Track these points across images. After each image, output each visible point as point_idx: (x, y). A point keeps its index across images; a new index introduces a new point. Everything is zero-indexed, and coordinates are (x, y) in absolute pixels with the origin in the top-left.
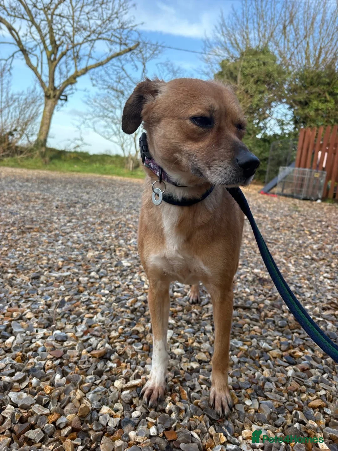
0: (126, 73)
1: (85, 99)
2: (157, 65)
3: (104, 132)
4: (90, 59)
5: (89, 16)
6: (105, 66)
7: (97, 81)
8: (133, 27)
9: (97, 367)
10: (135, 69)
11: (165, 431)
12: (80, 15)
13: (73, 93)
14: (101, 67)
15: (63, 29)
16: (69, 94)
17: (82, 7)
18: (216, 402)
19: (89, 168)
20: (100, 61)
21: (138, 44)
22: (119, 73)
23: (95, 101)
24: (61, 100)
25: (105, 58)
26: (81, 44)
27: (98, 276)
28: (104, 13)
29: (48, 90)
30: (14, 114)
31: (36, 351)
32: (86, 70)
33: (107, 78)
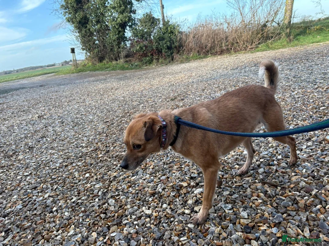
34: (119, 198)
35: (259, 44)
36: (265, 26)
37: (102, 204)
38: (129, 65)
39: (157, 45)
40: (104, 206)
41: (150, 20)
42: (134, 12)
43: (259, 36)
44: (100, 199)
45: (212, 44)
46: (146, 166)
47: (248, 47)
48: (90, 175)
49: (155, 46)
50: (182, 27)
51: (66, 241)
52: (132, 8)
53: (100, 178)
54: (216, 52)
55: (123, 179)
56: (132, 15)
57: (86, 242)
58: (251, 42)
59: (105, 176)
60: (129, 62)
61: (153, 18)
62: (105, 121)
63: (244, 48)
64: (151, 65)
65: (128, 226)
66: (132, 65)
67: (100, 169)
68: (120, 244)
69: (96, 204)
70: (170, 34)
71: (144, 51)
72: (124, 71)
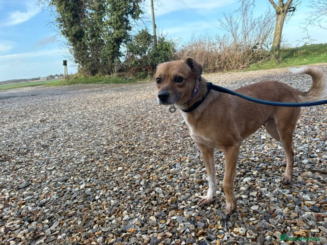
24: (290, 11)
29: (279, 8)
31: (178, 175)
34: (165, 187)
35: (250, 63)
36: (255, 47)
37: (148, 192)
38: (123, 79)
39: (151, 61)
40: (152, 194)
41: (145, 37)
42: (130, 28)
43: (250, 56)
44: (144, 188)
45: (205, 62)
46: (181, 160)
47: (240, 66)
48: (123, 168)
49: (150, 62)
50: (176, 45)
51: (124, 225)
52: (127, 25)
53: (135, 171)
54: (209, 70)
55: (160, 171)
56: (127, 31)
57: (146, 225)
58: (243, 61)
59: (140, 168)
60: (122, 77)
61: (149, 35)
62: (117, 124)
63: (236, 67)
64: (145, 80)
65: (187, 210)
66: (126, 79)
67: (131, 163)
68: (184, 225)
69: (142, 192)
70: (164, 50)
71: (139, 66)
72: (119, 85)
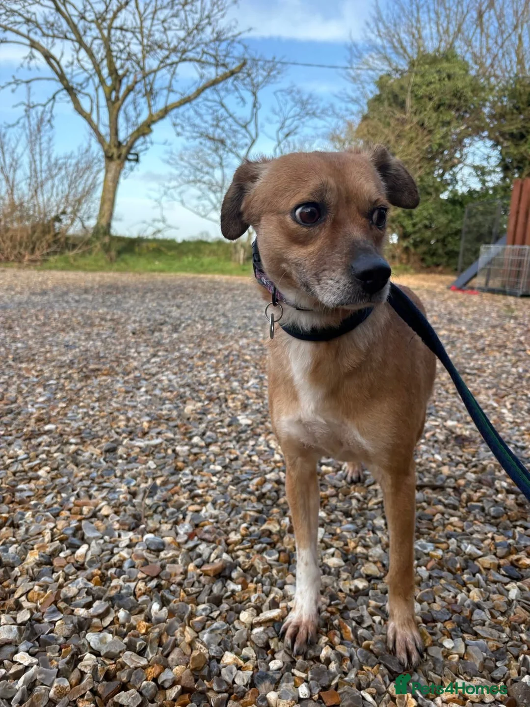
0: (227, 110)
1: (167, 157)
2: (275, 93)
3: (197, 207)
4: (171, 94)
5: (166, 25)
6: (194, 102)
7: (183, 128)
8: (234, 36)
9: (212, 591)
10: (241, 104)
11: (321, 691)
12: (152, 25)
13: (147, 149)
14: (188, 105)
15: (128, 49)
16: (142, 151)
17: (155, 12)
18: (397, 644)
19: (177, 264)
20: (186, 96)
21: (244, 64)
22: (217, 111)
23: (182, 159)
24: (130, 160)
25: (193, 90)
26: (155, 72)
27: (203, 444)
28: (189, 19)
29: (109, 146)
30: (60, 188)
31: (120, 567)
32: (165, 112)
33: (197, 121)
47: (24, 256)
63: (16, 256)
